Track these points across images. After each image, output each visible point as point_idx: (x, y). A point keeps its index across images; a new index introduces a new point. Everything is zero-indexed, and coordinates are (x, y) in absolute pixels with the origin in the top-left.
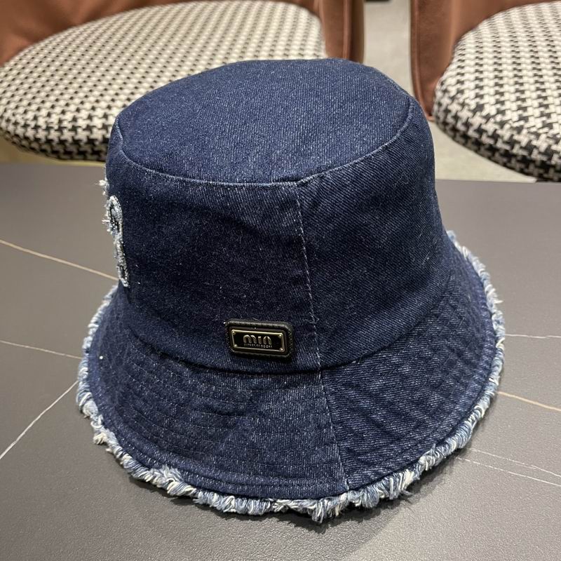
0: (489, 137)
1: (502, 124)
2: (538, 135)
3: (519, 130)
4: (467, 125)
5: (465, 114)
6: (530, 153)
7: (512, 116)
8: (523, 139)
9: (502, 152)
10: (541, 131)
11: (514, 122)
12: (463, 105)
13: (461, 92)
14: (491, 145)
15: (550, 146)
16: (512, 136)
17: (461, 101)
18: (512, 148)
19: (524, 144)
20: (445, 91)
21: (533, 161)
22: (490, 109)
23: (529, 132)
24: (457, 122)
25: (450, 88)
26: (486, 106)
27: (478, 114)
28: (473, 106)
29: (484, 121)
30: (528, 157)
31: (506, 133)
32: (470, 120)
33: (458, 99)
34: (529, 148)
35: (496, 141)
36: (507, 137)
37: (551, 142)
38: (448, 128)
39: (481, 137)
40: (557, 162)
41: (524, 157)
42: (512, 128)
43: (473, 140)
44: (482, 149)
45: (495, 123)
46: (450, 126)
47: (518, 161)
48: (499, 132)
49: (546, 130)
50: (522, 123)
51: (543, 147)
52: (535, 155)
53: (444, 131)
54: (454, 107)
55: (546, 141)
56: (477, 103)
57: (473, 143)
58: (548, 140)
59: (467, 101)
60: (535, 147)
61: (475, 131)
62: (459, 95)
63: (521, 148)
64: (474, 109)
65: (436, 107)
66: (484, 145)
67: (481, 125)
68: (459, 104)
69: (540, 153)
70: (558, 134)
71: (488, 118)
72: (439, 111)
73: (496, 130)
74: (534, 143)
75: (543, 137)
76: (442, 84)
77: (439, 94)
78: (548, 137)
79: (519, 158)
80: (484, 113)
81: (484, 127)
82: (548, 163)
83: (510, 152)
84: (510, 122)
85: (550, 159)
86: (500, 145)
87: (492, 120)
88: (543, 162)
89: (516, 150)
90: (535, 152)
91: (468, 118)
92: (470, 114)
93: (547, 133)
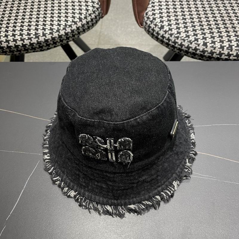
0: (166, 39)
1: (171, 35)
2: (184, 40)
3: (178, 38)
4: (158, 33)
5: (157, 29)
6: (182, 47)
7: (175, 31)
8: (179, 41)
9: (171, 45)
10: (185, 39)
11: (176, 34)
12: (156, 25)
13: (154, 19)
14: (167, 43)
15: (189, 45)
16: (175, 40)
17: (155, 23)
18: (175, 44)
19: (179, 43)
20: (148, 18)
21: (183, 50)
22: (166, 28)
23: (181, 39)
24: (154, 32)
25: (150, 16)
26: (165, 26)
27: (162, 30)
28: (160, 26)
29: (164, 33)
30: (181, 48)
31: (173, 39)
32: (159, 32)
33: (154, 22)
34: (181, 45)
35: (169, 42)
36: (173, 40)
37: (189, 43)
38: (150, 33)
39: (163, 39)
40: (191, 51)
41: (179, 48)
42: (175, 37)
43: (160, 40)
44: (164, 43)
45: (169, 34)
46: (151, 33)
47: (177, 49)
48: (170, 38)
49: (187, 38)
50: (178, 35)
51: (186, 45)
52: (183, 48)
53: (148, 34)
54: (152, 26)
55: (187, 43)
56: (161, 25)
57: (160, 41)
58: (188, 42)
59: (157, 23)
60: (183, 45)
61: (161, 36)
62: (154, 21)
63: (178, 45)
64: (160, 27)
65: (144, 24)
66: (164, 42)
67: (163, 34)
68: (154, 24)
69: (185, 47)
70: (191, 40)
71: (166, 32)
72: (146, 25)
73: (169, 37)
74: (183, 43)
75: (186, 41)
76: (147, 14)
77: (146, 19)
78: (188, 41)
79: (178, 48)
80: (164, 30)
81: (164, 35)
82: (188, 51)
83: (175, 46)
84: (174, 34)
85: (189, 50)
86: (170, 43)
87: (167, 33)
88: (186, 50)
89: (176, 45)
90: (183, 47)
91: (158, 31)
92: (159, 30)
93: (187, 40)
